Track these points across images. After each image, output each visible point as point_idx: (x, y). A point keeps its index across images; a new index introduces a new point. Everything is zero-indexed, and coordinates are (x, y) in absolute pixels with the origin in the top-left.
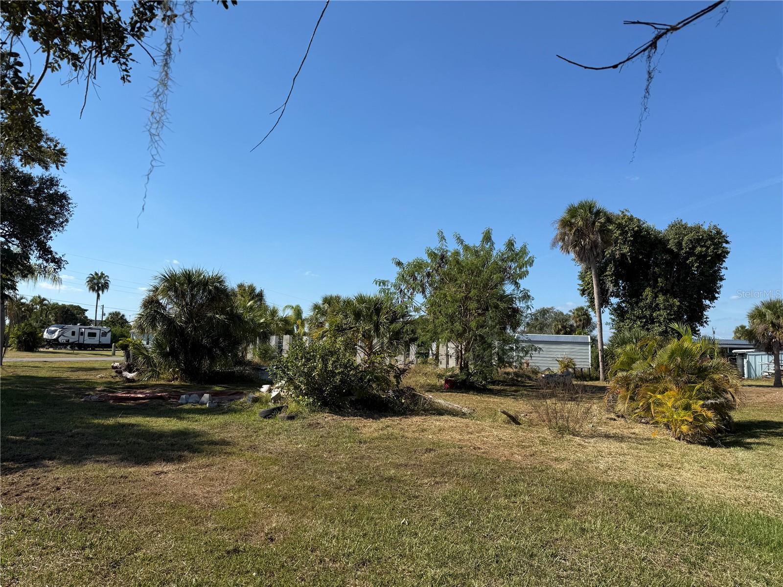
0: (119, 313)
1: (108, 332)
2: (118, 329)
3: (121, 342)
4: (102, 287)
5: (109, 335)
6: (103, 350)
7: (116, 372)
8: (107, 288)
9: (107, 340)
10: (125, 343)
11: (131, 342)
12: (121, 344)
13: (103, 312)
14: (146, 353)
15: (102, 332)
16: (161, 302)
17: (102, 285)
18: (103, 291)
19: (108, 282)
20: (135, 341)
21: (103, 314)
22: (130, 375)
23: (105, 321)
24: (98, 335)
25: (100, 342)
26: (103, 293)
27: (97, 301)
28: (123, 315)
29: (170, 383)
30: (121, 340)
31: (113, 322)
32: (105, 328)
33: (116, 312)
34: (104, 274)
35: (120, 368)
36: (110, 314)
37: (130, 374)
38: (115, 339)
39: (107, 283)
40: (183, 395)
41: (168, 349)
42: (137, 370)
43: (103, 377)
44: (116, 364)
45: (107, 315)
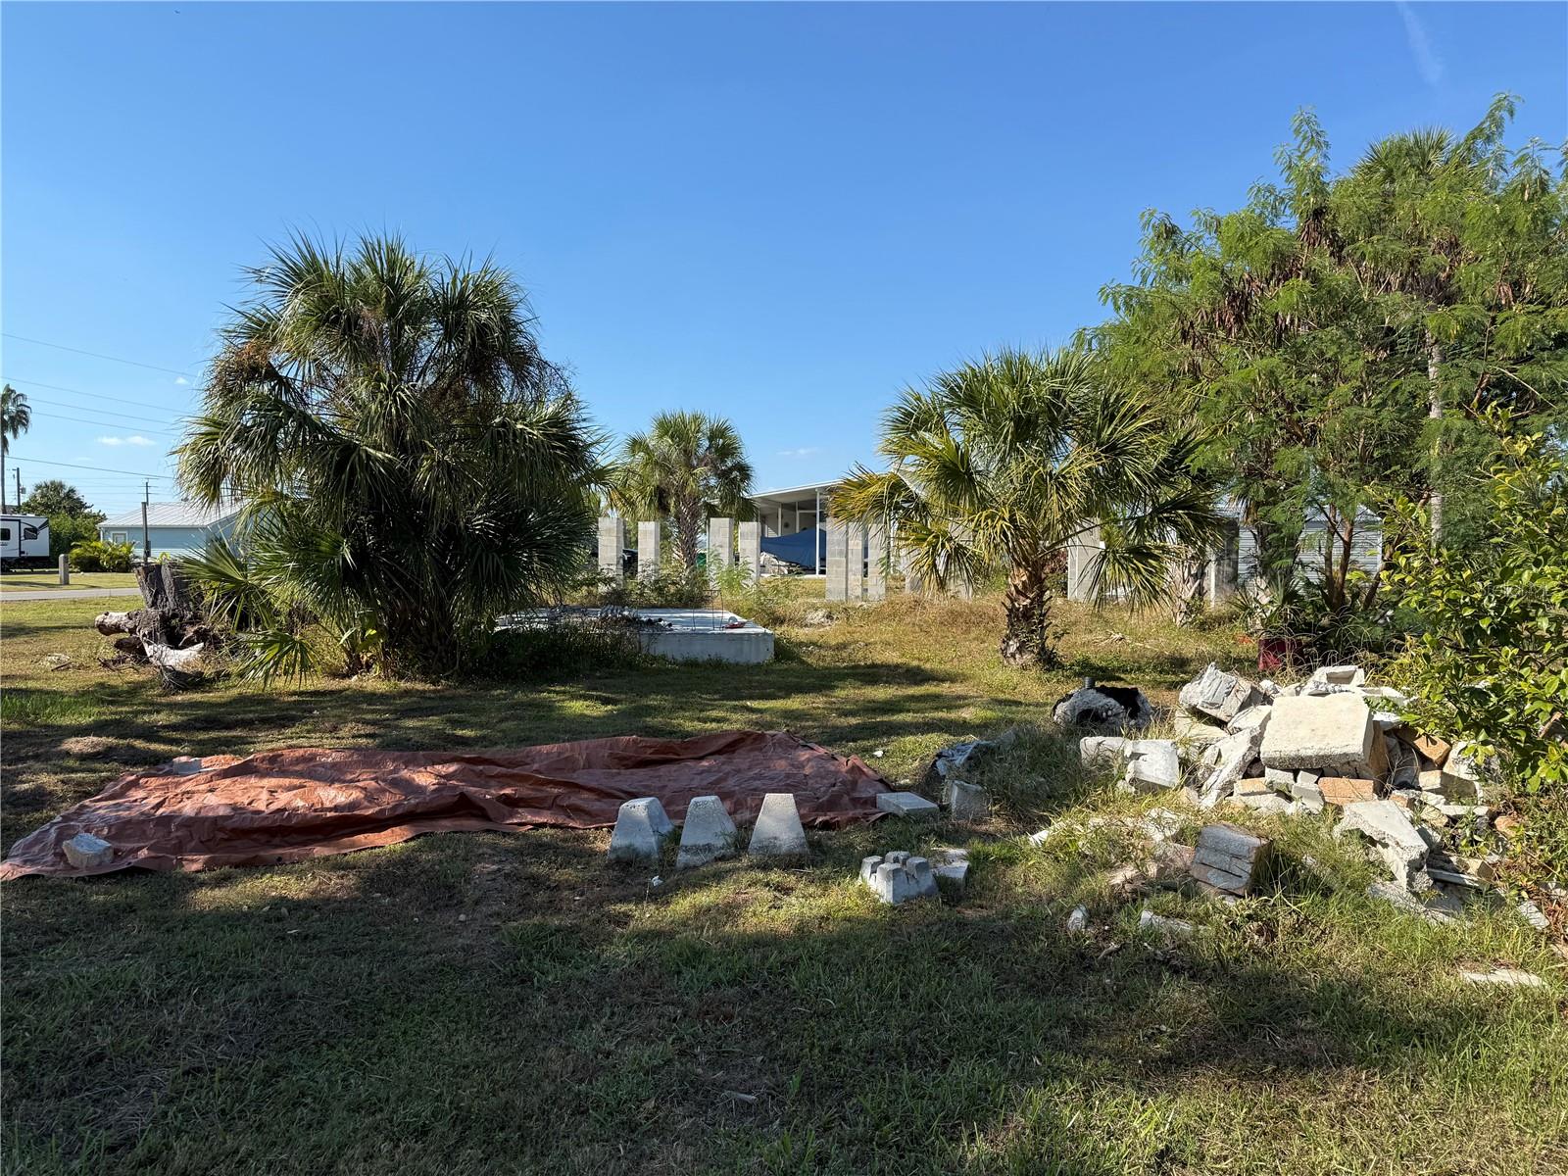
0: (62, 486)
1: (42, 527)
2: (64, 522)
3: (77, 551)
4: (12, 423)
5: (44, 534)
6: (33, 573)
7: (119, 645)
8: (24, 425)
9: (40, 546)
10: (87, 554)
11: (105, 552)
12: (78, 557)
13: (19, 484)
14: (238, 576)
15: (23, 526)
16: (283, 373)
17: (10, 417)
18: (15, 432)
19: (26, 409)
20: (114, 549)
21: (21, 490)
22: (179, 658)
23: (27, 504)
24: (14, 534)
25: (21, 552)
26: (15, 437)
27: (3, 456)
28: (72, 491)
29: (345, 683)
30: (76, 546)
31: (49, 507)
32: (33, 520)
33: (52, 483)
34: (13, 391)
35: (132, 631)
36: (39, 487)
37: (172, 652)
38: (60, 544)
39: (24, 413)
40: (634, 796)
41: (348, 557)
42: (202, 636)
43: (66, 667)
44: (116, 617)
45: (30, 490)
